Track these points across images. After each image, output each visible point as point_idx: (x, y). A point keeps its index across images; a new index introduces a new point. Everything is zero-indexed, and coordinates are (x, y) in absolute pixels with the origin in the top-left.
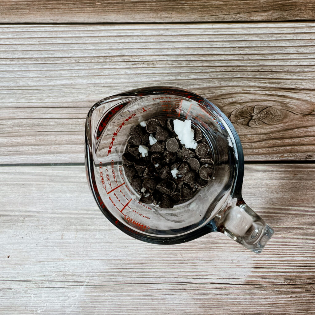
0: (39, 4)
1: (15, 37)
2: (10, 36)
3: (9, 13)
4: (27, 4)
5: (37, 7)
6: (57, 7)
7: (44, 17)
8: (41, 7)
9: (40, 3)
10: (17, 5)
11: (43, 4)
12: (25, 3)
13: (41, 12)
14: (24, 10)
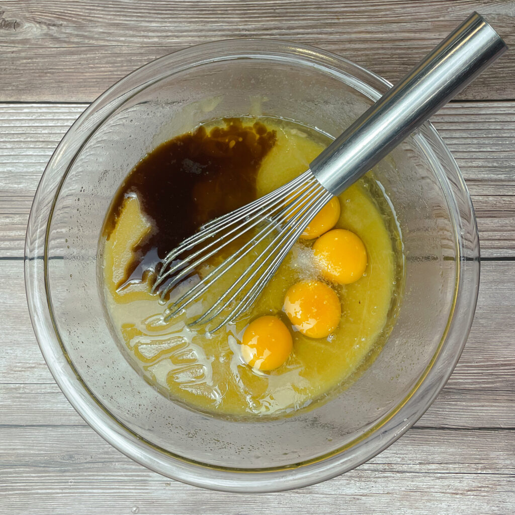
0: (109, 82)
3: (76, 92)
4: (96, 81)
9: (111, 80)
10: (85, 82)
12: (94, 80)
14: (94, 88)
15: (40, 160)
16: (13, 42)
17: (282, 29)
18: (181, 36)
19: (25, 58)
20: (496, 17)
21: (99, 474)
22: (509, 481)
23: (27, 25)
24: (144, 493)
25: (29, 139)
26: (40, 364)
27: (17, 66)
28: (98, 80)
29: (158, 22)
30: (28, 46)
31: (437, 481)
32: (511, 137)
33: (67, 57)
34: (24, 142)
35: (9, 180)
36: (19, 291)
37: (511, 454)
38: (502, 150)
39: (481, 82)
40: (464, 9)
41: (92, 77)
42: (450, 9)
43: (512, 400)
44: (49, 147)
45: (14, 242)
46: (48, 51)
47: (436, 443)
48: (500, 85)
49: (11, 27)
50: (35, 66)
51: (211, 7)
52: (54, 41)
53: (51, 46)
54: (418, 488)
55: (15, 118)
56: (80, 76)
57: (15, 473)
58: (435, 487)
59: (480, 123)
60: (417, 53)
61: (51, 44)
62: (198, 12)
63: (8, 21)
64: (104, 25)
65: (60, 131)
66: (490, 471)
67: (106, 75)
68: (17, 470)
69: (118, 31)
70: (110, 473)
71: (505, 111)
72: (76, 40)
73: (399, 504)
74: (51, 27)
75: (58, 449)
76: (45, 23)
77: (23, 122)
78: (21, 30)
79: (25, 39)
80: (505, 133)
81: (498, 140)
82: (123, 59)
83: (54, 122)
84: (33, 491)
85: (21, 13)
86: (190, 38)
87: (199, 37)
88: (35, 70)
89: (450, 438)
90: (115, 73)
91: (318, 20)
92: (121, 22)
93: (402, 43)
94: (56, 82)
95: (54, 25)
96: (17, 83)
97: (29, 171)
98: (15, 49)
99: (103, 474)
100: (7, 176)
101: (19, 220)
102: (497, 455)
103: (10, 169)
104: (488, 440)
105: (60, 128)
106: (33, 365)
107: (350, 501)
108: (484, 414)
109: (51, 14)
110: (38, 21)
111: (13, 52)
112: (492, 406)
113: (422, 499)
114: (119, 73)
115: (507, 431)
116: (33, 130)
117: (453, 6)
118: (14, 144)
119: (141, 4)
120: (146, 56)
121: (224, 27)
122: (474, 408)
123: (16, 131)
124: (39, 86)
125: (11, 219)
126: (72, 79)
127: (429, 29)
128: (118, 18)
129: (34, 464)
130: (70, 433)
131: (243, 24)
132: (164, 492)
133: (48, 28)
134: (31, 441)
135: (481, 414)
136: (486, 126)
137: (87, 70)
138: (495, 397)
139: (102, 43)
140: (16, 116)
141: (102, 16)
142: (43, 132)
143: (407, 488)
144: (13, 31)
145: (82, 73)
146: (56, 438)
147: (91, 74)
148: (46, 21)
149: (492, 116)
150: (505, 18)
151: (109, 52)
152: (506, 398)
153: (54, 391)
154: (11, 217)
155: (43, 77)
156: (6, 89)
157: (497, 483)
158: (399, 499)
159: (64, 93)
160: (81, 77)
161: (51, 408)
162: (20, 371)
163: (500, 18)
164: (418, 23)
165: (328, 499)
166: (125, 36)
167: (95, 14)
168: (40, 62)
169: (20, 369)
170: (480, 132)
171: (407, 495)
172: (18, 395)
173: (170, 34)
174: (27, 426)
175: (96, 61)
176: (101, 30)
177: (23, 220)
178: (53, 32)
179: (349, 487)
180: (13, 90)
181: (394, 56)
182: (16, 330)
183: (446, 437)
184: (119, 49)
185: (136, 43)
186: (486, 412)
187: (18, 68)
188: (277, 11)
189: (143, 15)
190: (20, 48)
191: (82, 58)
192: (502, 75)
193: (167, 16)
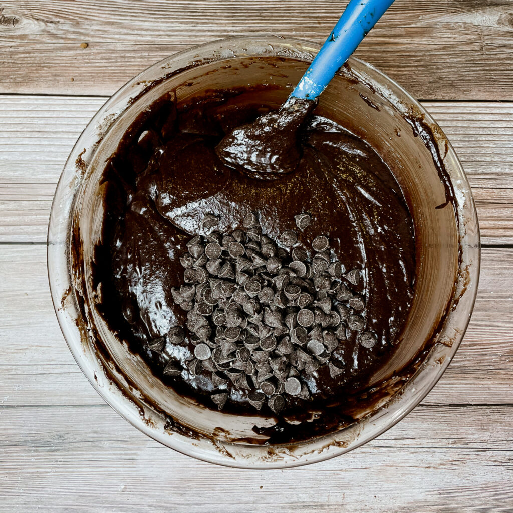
0: (104, 76)
1: (79, 109)
2: (73, 108)
4: (91, 76)
5: (101, 79)
6: (123, 80)
7: (109, 90)
8: (107, 80)
9: (105, 74)
10: (80, 76)
11: (109, 76)
12: (90, 74)
13: (106, 85)
14: (88, 82)
15: (35, 149)
16: (12, 37)
17: (267, 31)
18: (173, 35)
19: (23, 53)
20: (463, 25)
21: (88, 453)
22: (478, 455)
23: (25, 21)
24: (132, 471)
25: (25, 129)
26: (32, 346)
27: (15, 60)
28: (93, 74)
29: (152, 21)
30: (26, 41)
31: (412, 455)
32: (476, 134)
33: (64, 53)
34: (20, 132)
35: (5, 168)
36: (12, 275)
37: (479, 429)
38: (469, 146)
39: (449, 83)
40: (434, 17)
41: (88, 71)
42: (421, 17)
43: (479, 378)
44: (45, 136)
45: (9, 227)
46: (45, 46)
47: (410, 419)
48: (466, 87)
49: (9, 23)
50: (33, 60)
51: (202, 9)
52: (52, 37)
53: (49, 41)
54: (394, 463)
55: (12, 109)
56: (76, 70)
57: (6, 453)
58: (410, 461)
59: (449, 121)
60: (392, 56)
61: (48, 39)
62: (189, 14)
63: (7, 17)
64: (99, 23)
65: (56, 121)
66: (460, 446)
67: (101, 70)
68: (7, 450)
69: (113, 29)
70: (99, 452)
71: (470, 110)
72: (72, 36)
73: (376, 478)
74: (48, 24)
75: (48, 429)
76: (43, 20)
77: (20, 112)
78: (20, 26)
79: (23, 35)
80: (471, 130)
81: (465, 137)
82: (117, 55)
83: (50, 114)
84: (23, 471)
85: (20, 10)
86: (181, 37)
87: (190, 36)
88: (33, 63)
89: (422, 414)
90: (110, 68)
91: (301, 23)
92: (115, 20)
93: (378, 47)
94: (52, 76)
95: (51, 22)
96: (14, 76)
97: (24, 159)
98: (13, 44)
99: (92, 453)
100: (3, 164)
101: (14, 206)
102: (467, 430)
103: (6, 157)
104: (458, 415)
105: (56, 119)
106: (25, 347)
107: (330, 476)
108: (454, 391)
109: (49, 11)
110: (36, 18)
111: (11, 47)
112: (461, 384)
113: (397, 473)
114: (113, 68)
115: (475, 407)
116: (29, 120)
117: (425, 14)
118: (10, 134)
119: (135, 4)
120: (139, 53)
121: (213, 28)
122: (444, 386)
123: (13, 121)
124: (35, 79)
125: (6, 205)
126: (68, 73)
127: (402, 35)
128: (113, 17)
129: (24, 444)
130: (60, 413)
131: (231, 25)
132: (151, 470)
133: (46, 24)
134: (21, 422)
135: (451, 391)
136: (454, 124)
137: (82, 65)
138: (463, 375)
139: (97, 40)
140: (13, 107)
141: (97, 14)
142: (39, 122)
143: (384, 463)
144: (11, 26)
145: (78, 67)
146: (46, 418)
147: (87, 69)
148: (43, 18)
149: (459, 115)
150: (470, 27)
151: (104, 48)
152: (473, 376)
153: (45, 372)
154: (6, 204)
155: (41, 70)
156: (3, 81)
157: (467, 457)
158: (376, 474)
159: (59, 86)
160: (77, 72)
161: (42, 389)
162: (12, 353)
163: (466, 26)
164: (392, 29)
165: (310, 475)
166: (119, 33)
167: (91, 12)
168: (37, 56)
169: (12, 351)
170: (449, 129)
171: (384, 470)
172: (10, 376)
173: (162, 33)
174: (17, 406)
175: (92, 57)
176: (97, 28)
177: (18, 206)
178: (50, 28)
179: (329, 463)
180: (10, 82)
181: (370, 59)
182: (9, 313)
183: (419, 414)
184: (113, 45)
185: (130, 40)
186: (455, 389)
187: (15, 61)
188: (263, 14)
189: (137, 14)
190: (18, 43)
191: (79, 53)
192: (468, 78)
193: (159, 16)
